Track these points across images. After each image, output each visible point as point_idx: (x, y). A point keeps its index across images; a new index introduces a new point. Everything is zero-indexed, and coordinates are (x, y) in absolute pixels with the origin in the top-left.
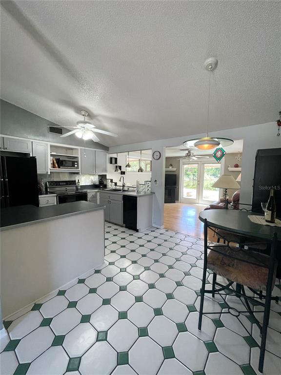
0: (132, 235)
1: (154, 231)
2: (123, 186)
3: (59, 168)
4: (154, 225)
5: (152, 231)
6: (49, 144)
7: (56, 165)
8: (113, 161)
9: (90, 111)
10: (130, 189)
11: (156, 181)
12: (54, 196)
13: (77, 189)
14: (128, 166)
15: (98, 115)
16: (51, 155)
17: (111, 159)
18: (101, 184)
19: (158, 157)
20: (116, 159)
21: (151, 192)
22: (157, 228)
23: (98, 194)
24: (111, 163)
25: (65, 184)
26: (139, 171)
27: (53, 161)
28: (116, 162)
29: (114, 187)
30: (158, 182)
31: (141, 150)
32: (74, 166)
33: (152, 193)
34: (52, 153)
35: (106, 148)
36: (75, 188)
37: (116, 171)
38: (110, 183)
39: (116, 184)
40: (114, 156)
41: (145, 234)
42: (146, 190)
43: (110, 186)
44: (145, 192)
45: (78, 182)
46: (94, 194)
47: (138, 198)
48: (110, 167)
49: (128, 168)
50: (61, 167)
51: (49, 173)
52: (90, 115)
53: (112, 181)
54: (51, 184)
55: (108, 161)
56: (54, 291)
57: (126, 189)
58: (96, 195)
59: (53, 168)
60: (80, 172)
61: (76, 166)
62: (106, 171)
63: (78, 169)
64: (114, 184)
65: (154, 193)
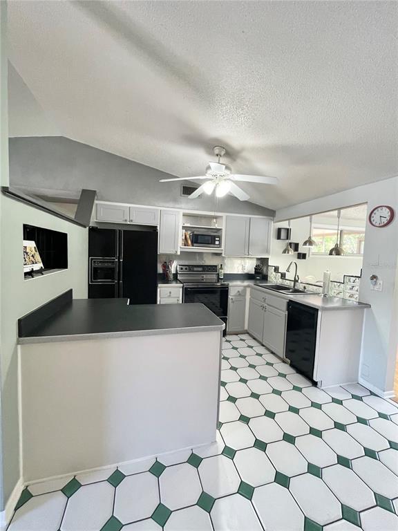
0: (300, 390)
1: (360, 399)
2: (296, 281)
3: (193, 246)
4: (361, 381)
5: (354, 397)
6: (182, 212)
7: (190, 242)
8: (283, 234)
9: (227, 145)
10: (310, 288)
11: (374, 277)
12: (180, 287)
13: (219, 279)
14: (309, 242)
15: (243, 149)
16: (184, 227)
17: (279, 230)
18: (259, 275)
19: (385, 221)
20: (288, 231)
21: (360, 303)
22: (372, 394)
23: (248, 290)
24: (279, 237)
25: (200, 269)
26: (331, 254)
27: (186, 236)
28: (288, 237)
29: (279, 281)
30: (380, 281)
31: (339, 209)
32: (214, 244)
33: (363, 305)
34: (186, 225)
35: (270, 213)
36: (215, 277)
37: (284, 252)
38: (274, 273)
39: (283, 276)
40: (284, 225)
41: (334, 400)
42: (348, 295)
43: (274, 279)
44: (344, 300)
45: (221, 268)
46: (240, 289)
47: (320, 313)
48: (277, 246)
49: (307, 246)
50: (195, 244)
51: (179, 253)
52: (229, 153)
53: (276, 269)
54: (182, 269)
55: (273, 233)
56: (109, 466)
57: (300, 286)
58: (244, 291)
59: (185, 245)
60: (223, 252)
61: (217, 243)
62: (267, 251)
63: (220, 247)
64: (280, 274)
65: (368, 306)
